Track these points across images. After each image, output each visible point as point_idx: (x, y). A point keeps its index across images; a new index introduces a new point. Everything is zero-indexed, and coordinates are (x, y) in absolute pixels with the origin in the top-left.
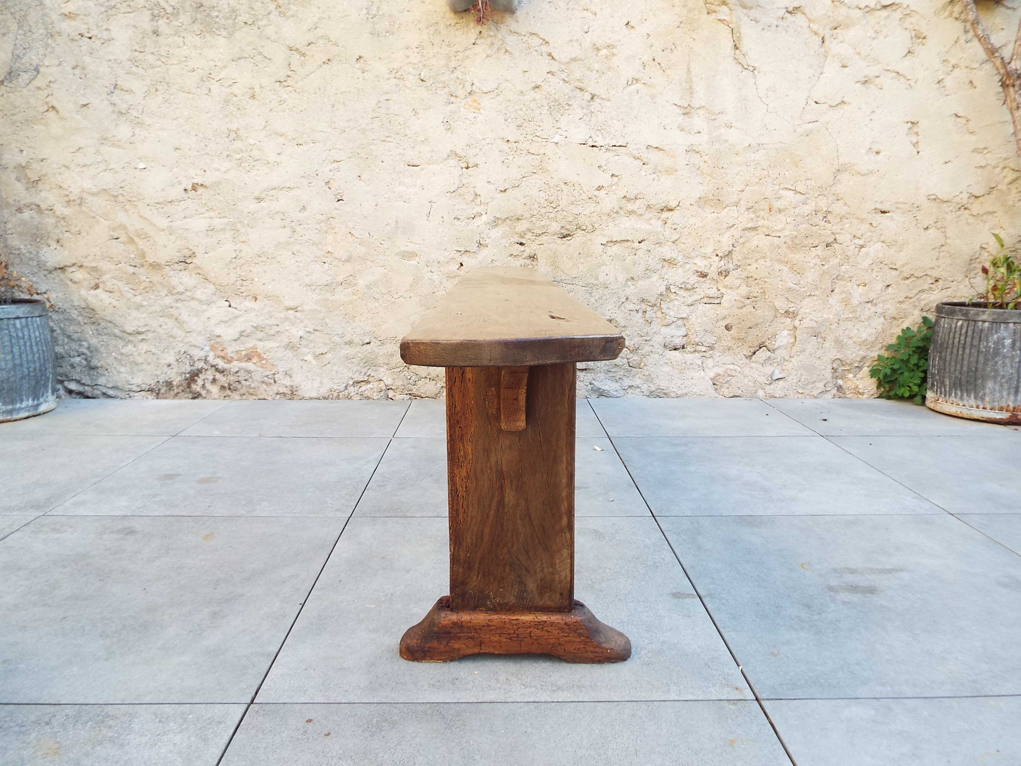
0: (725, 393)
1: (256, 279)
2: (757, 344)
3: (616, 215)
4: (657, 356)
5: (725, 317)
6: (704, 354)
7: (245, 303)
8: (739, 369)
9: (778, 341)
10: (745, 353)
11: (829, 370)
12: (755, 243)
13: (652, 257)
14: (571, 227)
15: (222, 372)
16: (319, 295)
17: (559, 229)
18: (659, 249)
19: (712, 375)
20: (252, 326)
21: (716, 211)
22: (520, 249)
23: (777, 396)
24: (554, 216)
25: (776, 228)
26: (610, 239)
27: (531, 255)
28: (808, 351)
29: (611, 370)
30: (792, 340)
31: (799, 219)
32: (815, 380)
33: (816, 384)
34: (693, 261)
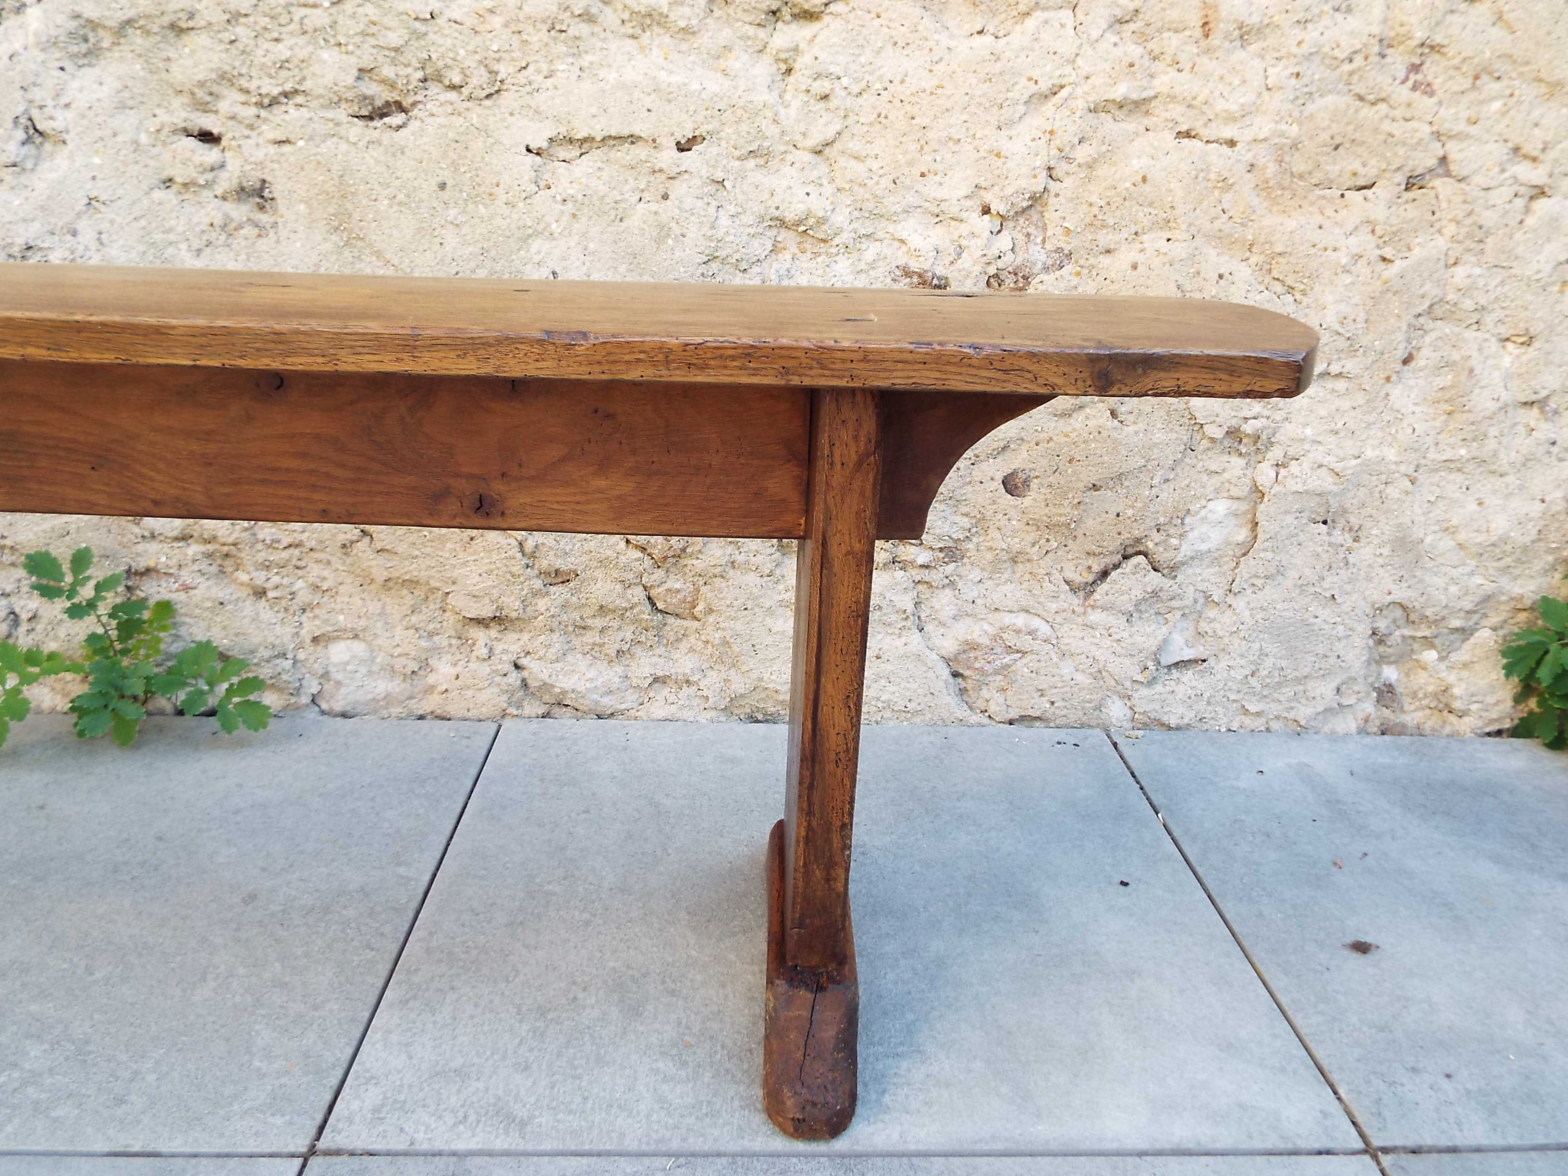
0: (993, 708)
2: (1114, 544)
3: (583, 29)
4: (751, 579)
5: (1004, 448)
6: (925, 575)
8: (1044, 629)
9: (1191, 536)
10: (1070, 575)
11: (1361, 640)
12: (1138, 164)
13: (732, 210)
14: (404, 71)
17: (350, 80)
18: (758, 176)
19: (949, 646)
21: (991, 28)
22: (197, 159)
23: (1173, 722)
24: (326, 21)
25: (1220, 105)
26: (563, 130)
27: (252, 182)
28: (1293, 574)
29: (590, 622)
30: (1242, 535)
31: (1315, 72)
32: (1306, 671)
33: (1311, 684)
34: (891, 228)
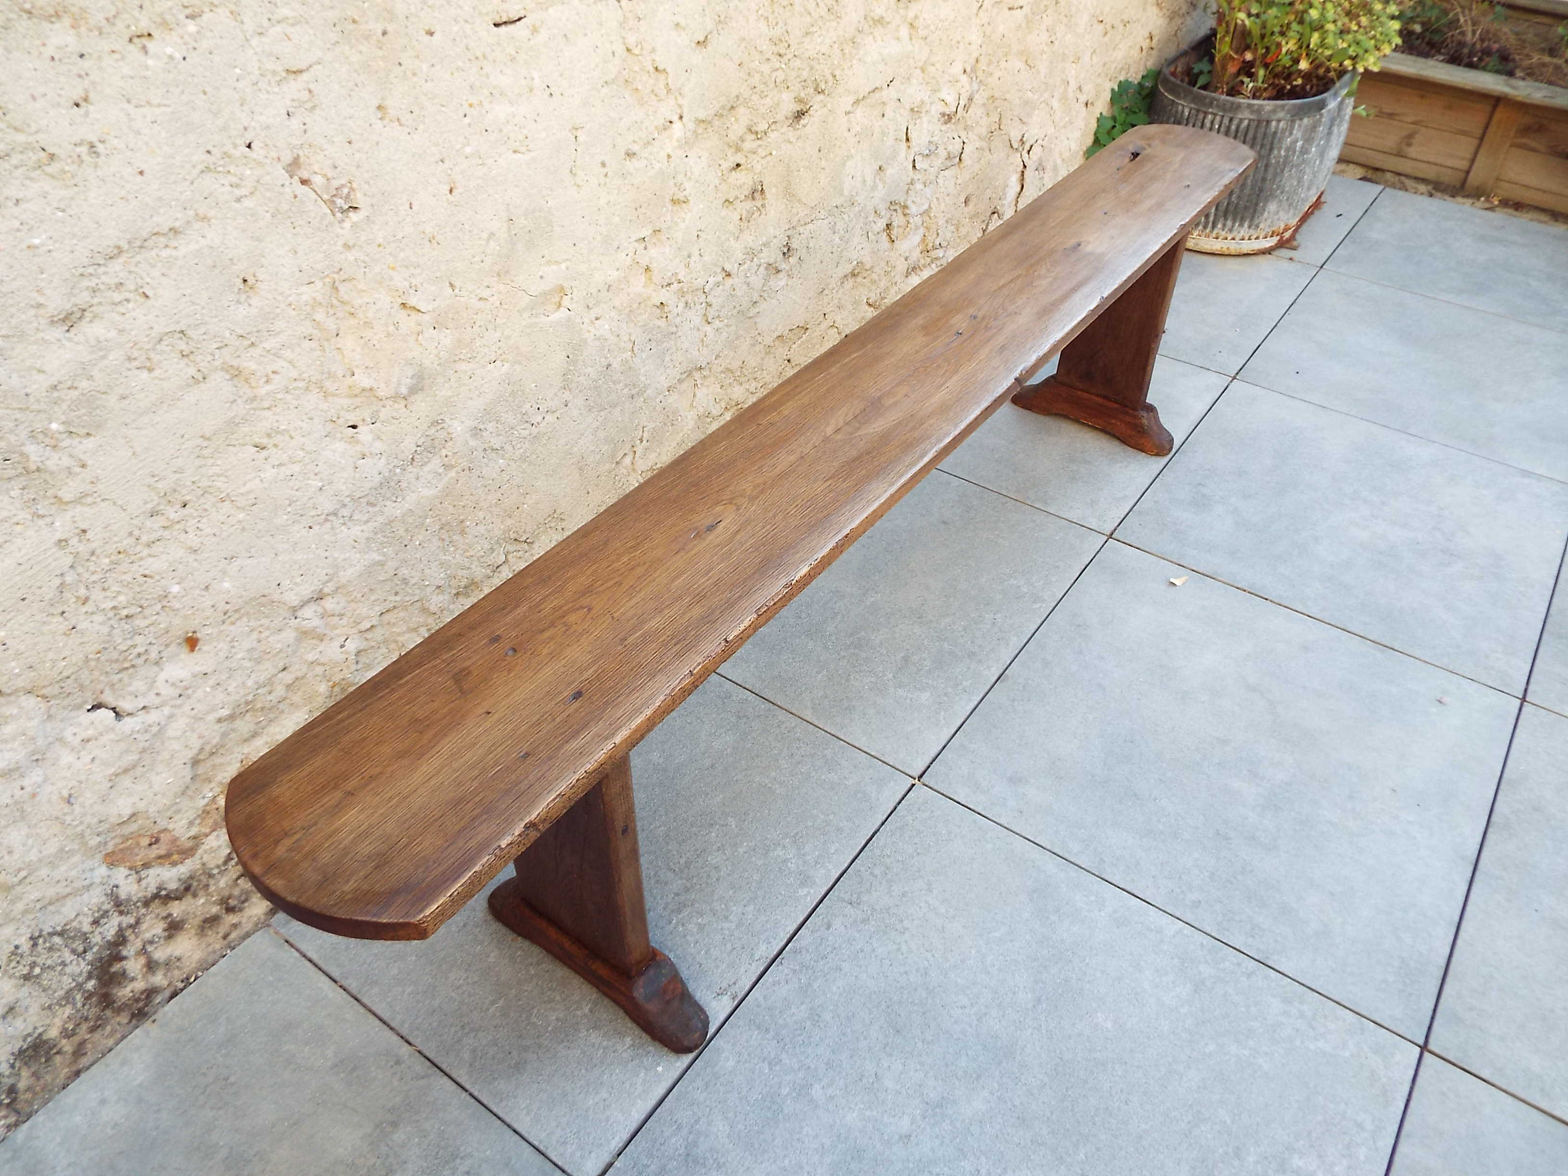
1: (175, 589)
2: (989, 213)
3: (860, 37)
7: (162, 676)
9: (1008, 196)
14: (807, 91)
15: (187, 889)
16: (367, 522)
17: (792, 106)
20: (220, 720)
26: (856, 97)
27: (755, 187)
30: (1019, 188)
34: (940, 95)
